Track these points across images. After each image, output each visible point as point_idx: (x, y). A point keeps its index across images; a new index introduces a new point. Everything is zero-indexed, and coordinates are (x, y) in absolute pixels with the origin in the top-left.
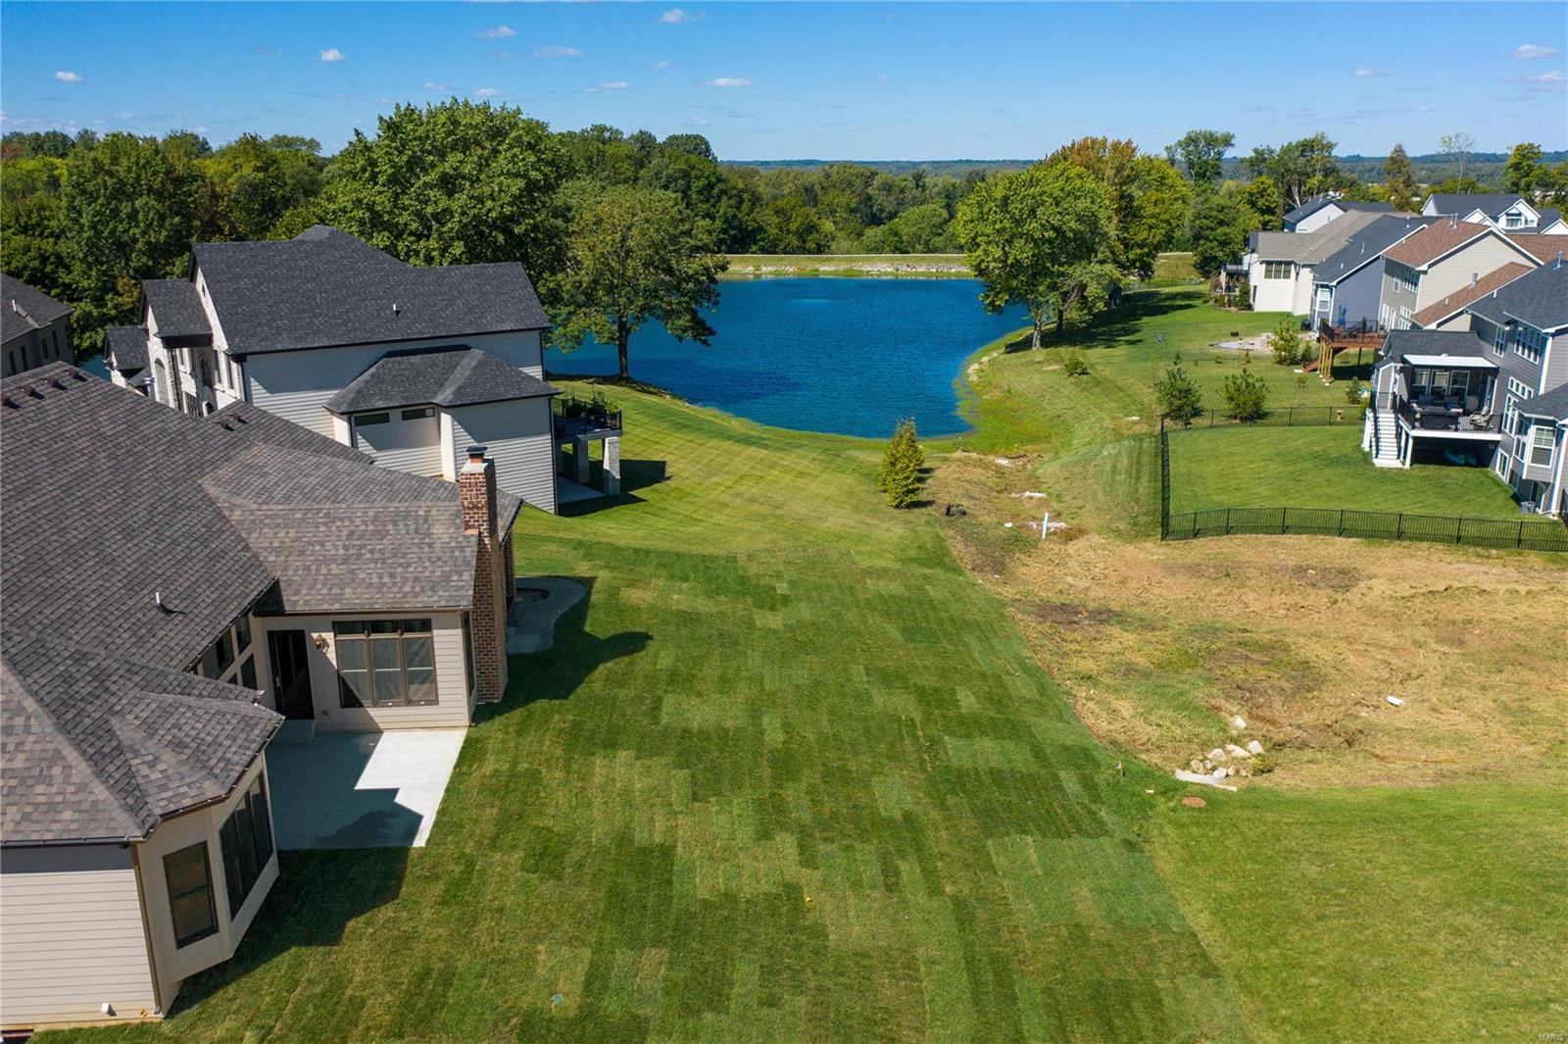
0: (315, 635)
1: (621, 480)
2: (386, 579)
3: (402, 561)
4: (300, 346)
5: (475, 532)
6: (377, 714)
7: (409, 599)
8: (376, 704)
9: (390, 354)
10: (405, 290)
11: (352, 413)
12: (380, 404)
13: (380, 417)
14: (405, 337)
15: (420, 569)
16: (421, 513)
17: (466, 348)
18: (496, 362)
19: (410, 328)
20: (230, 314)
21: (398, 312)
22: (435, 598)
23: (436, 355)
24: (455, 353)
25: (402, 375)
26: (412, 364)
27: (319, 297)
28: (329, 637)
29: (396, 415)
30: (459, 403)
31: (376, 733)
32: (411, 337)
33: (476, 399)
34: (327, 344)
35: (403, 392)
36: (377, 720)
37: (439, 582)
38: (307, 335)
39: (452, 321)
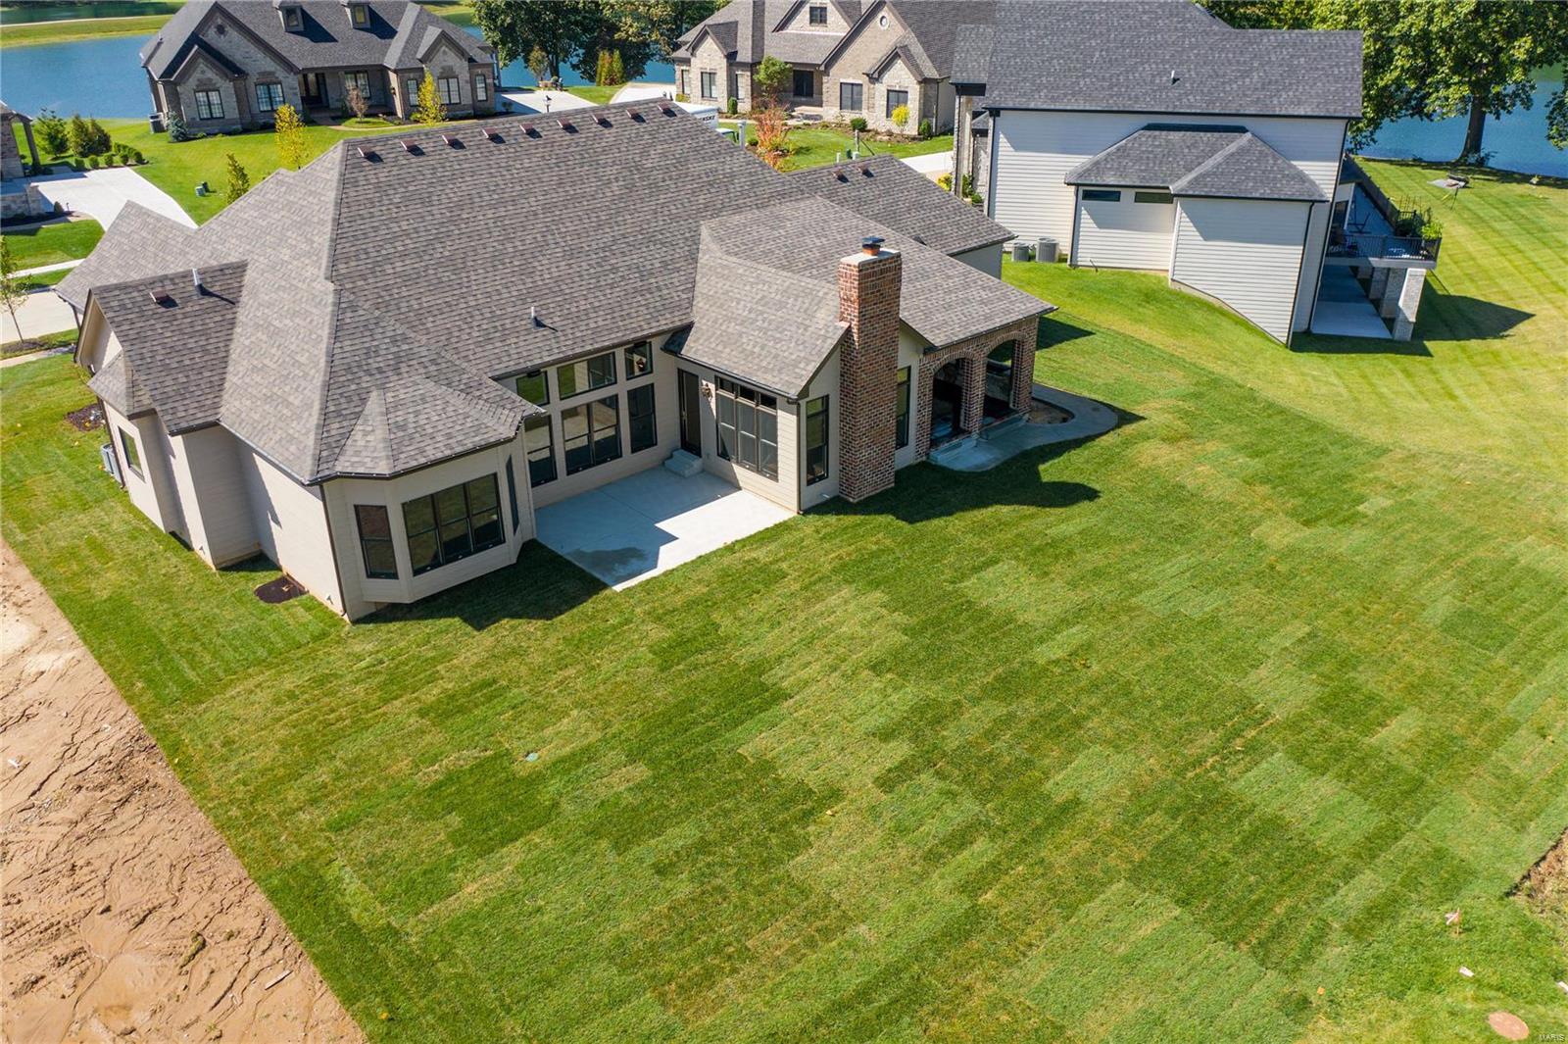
0: (704, 383)
1: (1415, 324)
2: (757, 350)
3: (778, 335)
4: (1052, 107)
5: (845, 325)
6: (741, 473)
7: (759, 373)
8: (737, 463)
9: (1149, 127)
10: (1197, 55)
11: (1077, 185)
12: (1111, 181)
13: (1110, 195)
14: (1170, 110)
15: (784, 348)
16: (821, 294)
17: (1242, 130)
18: (1261, 152)
19: (1180, 100)
20: (1002, 66)
21: (1175, 80)
22: (776, 380)
23: (1202, 134)
24: (1224, 135)
25: (1150, 152)
26: (1168, 141)
27: (1097, 54)
28: (712, 387)
29: (1128, 196)
30: (1191, 193)
31: (735, 486)
32: (1176, 110)
33: (1214, 192)
34: (1081, 108)
35: (1141, 171)
36: (739, 477)
37: (788, 365)
38: (1065, 95)
39: (1234, 99)
